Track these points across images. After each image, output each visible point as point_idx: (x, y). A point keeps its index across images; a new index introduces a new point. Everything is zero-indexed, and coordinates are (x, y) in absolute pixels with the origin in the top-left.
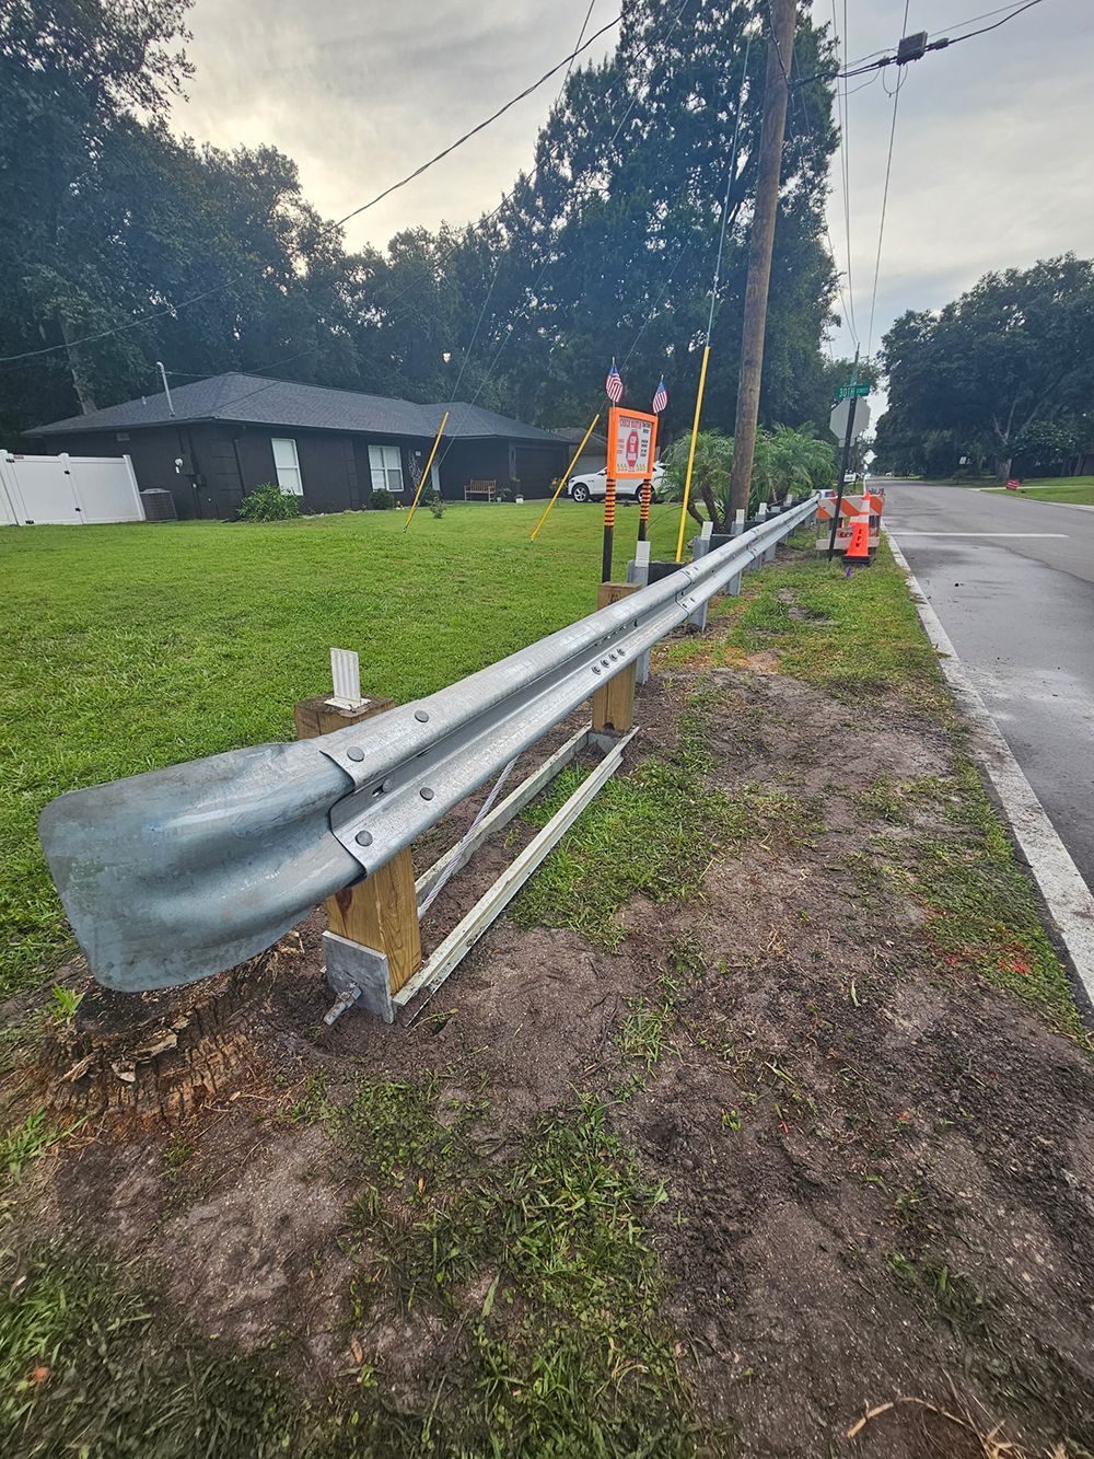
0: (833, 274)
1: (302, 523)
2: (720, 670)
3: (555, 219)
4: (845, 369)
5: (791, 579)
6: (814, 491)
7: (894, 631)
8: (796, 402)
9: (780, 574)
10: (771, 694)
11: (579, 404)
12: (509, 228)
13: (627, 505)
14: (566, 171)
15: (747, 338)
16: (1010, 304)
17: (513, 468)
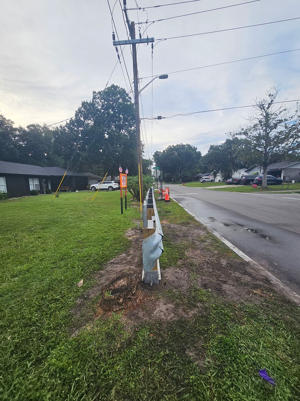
1: (9, 201)
3: (80, 128)
7: (183, 214)
10: (172, 227)
13: (107, 191)
14: (82, 119)
16: (174, 151)
17: (74, 183)
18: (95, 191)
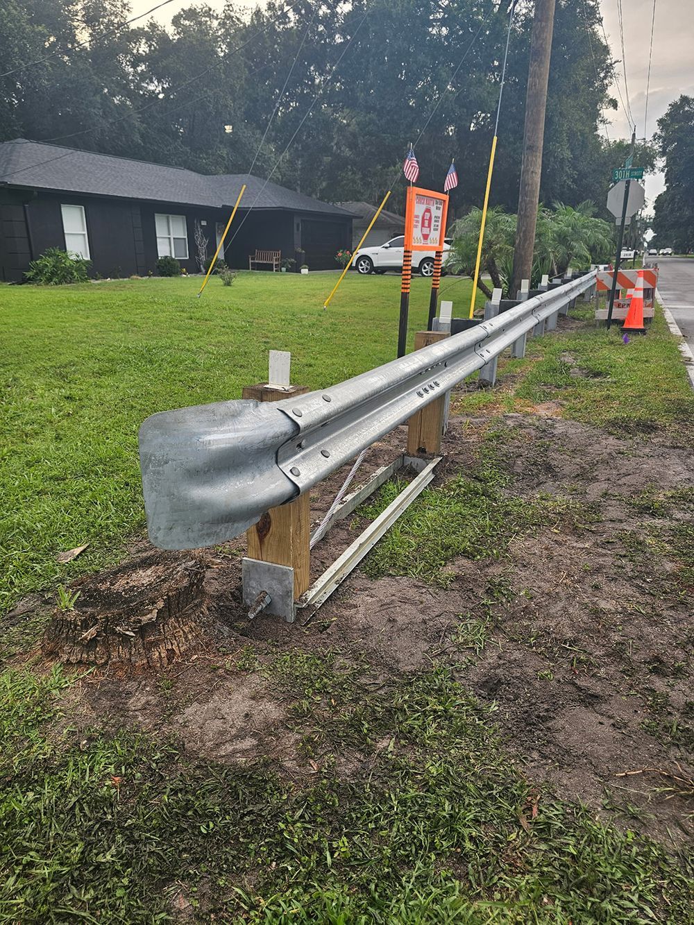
0: (609, 61)
1: (91, 287)
2: (511, 414)
3: (341, 4)
4: (621, 148)
5: (572, 344)
6: (593, 266)
7: (665, 386)
8: (574, 181)
9: (562, 341)
10: (556, 433)
11: (362, 179)
12: (296, 10)
15: (528, 125)
17: (297, 238)
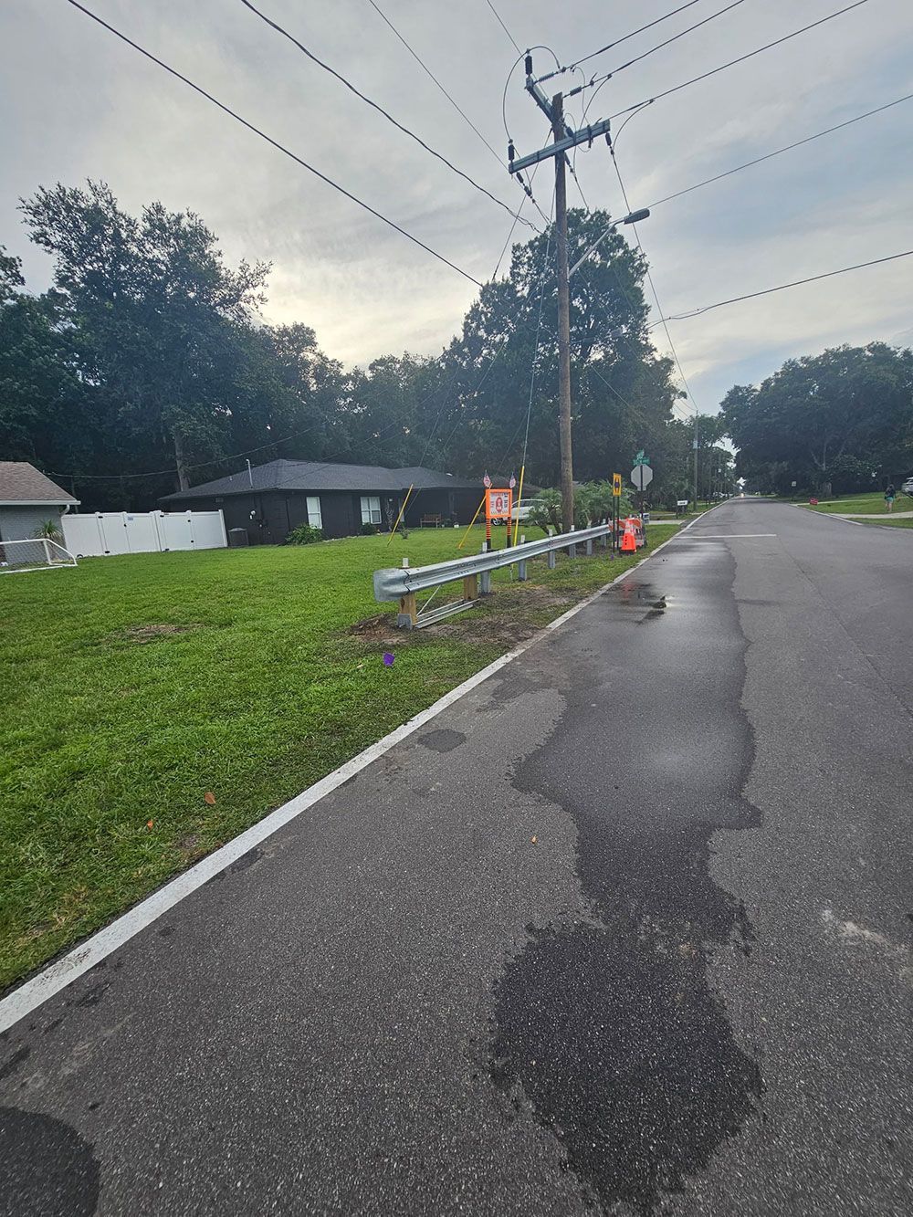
3: (476, 359)
12: (448, 365)
14: (482, 334)
17: (452, 505)
18: (501, 525)
